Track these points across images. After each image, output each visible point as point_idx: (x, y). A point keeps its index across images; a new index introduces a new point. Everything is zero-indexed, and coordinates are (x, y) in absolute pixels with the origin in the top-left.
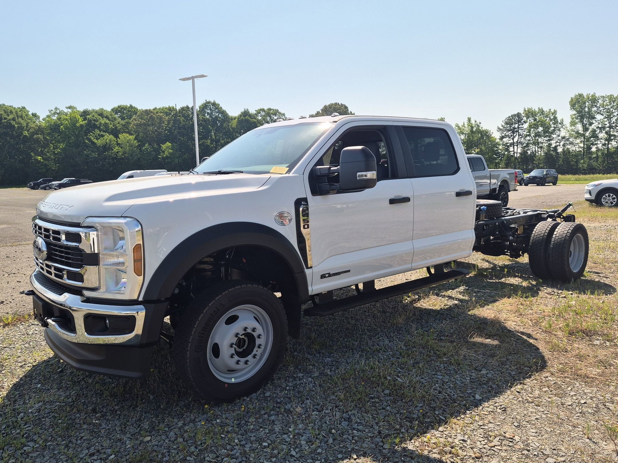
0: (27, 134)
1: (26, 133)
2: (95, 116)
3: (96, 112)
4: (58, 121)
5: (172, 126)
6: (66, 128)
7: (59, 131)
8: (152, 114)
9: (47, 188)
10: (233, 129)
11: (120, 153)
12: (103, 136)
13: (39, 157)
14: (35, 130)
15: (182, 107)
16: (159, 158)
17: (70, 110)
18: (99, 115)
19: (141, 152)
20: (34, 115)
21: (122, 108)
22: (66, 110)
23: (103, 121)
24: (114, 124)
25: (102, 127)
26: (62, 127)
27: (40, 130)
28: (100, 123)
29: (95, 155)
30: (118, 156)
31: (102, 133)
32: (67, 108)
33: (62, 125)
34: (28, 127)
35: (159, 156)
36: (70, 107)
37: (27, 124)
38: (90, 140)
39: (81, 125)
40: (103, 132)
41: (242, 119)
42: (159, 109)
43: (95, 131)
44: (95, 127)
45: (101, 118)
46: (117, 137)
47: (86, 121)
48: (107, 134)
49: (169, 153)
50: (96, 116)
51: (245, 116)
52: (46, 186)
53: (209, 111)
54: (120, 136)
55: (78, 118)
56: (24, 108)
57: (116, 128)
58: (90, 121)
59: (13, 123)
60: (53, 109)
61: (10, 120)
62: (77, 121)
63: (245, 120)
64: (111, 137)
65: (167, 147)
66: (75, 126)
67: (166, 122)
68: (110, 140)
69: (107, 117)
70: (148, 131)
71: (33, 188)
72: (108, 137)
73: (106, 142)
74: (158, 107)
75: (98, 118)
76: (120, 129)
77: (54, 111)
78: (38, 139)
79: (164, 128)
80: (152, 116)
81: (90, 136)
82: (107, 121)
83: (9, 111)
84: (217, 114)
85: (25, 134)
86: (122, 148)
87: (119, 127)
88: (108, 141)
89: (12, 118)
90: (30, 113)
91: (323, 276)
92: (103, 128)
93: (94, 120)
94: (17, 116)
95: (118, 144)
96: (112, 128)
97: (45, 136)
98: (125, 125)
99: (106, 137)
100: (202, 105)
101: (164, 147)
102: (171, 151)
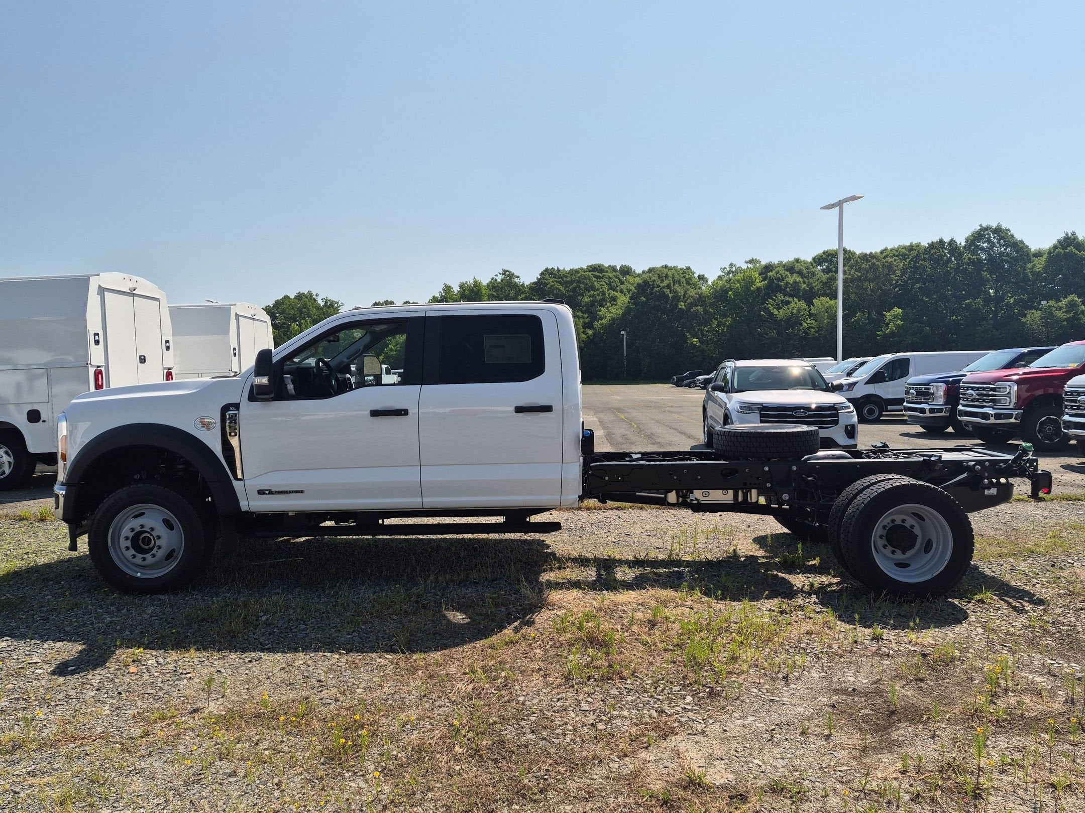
0: (683, 307)
1: (682, 305)
2: (780, 272)
3: (784, 266)
4: (726, 284)
5: (909, 278)
6: (736, 293)
7: (727, 300)
8: (874, 261)
9: (692, 385)
10: (1038, 274)
11: (813, 330)
12: (788, 303)
13: (695, 340)
14: (694, 299)
15: (930, 242)
16: (879, 335)
17: (750, 266)
18: (787, 270)
19: (848, 326)
20: (702, 278)
21: (830, 255)
22: (744, 266)
23: (792, 279)
24: (809, 282)
25: (788, 289)
26: (730, 293)
27: (701, 300)
28: (787, 282)
29: (774, 334)
30: (808, 335)
31: (787, 299)
32: (747, 262)
33: (731, 290)
34: (687, 296)
35: (878, 333)
36: (751, 262)
37: (685, 293)
38: (767, 310)
39: (758, 289)
40: (789, 297)
41: (1059, 254)
42: (891, 250)
43: (776, 297)
44: (779, 289)
45: (789, 275)
46: (810, 303)
47: (766, 282)
48: (795, 299)
49: (898, 327)
50: (782, 272)
51: (1064, 248)
52: (691, 383)
53: (985, 245)
54: (814, 301)
55: (755, 278)
56: (688, 268)
57: (812, 288)
58: (771, 281)
59: (667, 291)
60: (727, 267)
61: (664, 287)
62: (753, 283)
63: (1065, 254)
64: (802, 304)
65: (895, 316)
66: (749, 289)
67: (898, 273)
68: (799, 311)
69: (800, 273)
70: (866, 289)
71: (678, 385)
72: (797, 305)
73: (792, 313)
74: (889, 248)
75: (784, 275)
76: (818, 289)
77: (728, 269)
78: (697, 312)
79: (894, 282)
80: (874, 264)
81: (767, 304)
82: (799, 279)
83: (664, 275)
84: (1002, 249)
85: (680, 307)
86: (816, 321)
87: (817, 286)
88: (795, 311)
89: (666, 285)
90: (696, 275)
91: (261, 492)
92: (790, 291)
93: (778, 279)
94: (674, 282)
95: (811, 315)
96: (804, 288)
97: (707, 308)
98: (826, 283)
99: (792, 304)
100: (972, 235)
101: (888, 315)
102: (899, 322)
